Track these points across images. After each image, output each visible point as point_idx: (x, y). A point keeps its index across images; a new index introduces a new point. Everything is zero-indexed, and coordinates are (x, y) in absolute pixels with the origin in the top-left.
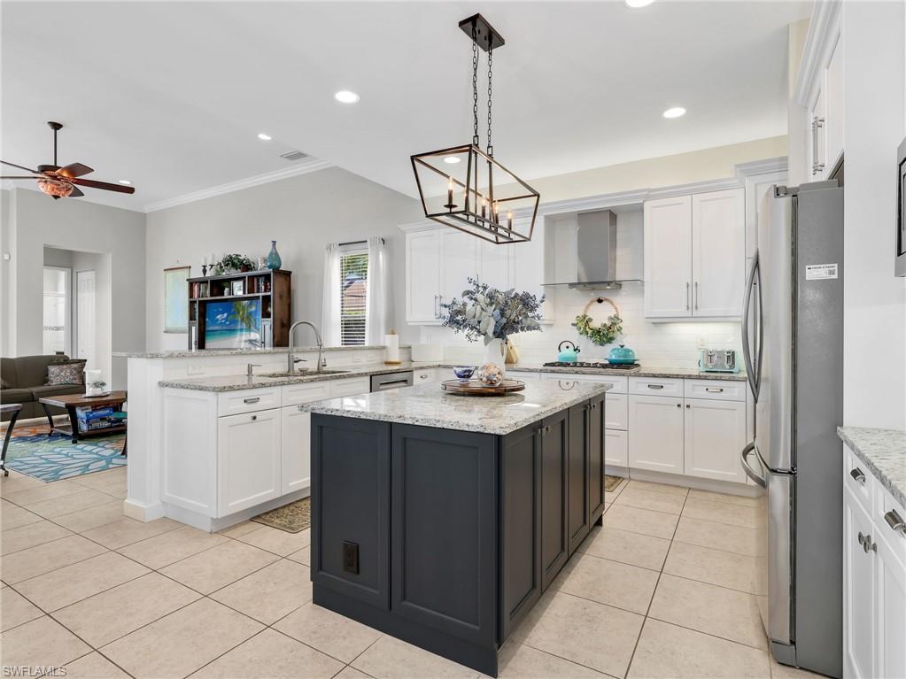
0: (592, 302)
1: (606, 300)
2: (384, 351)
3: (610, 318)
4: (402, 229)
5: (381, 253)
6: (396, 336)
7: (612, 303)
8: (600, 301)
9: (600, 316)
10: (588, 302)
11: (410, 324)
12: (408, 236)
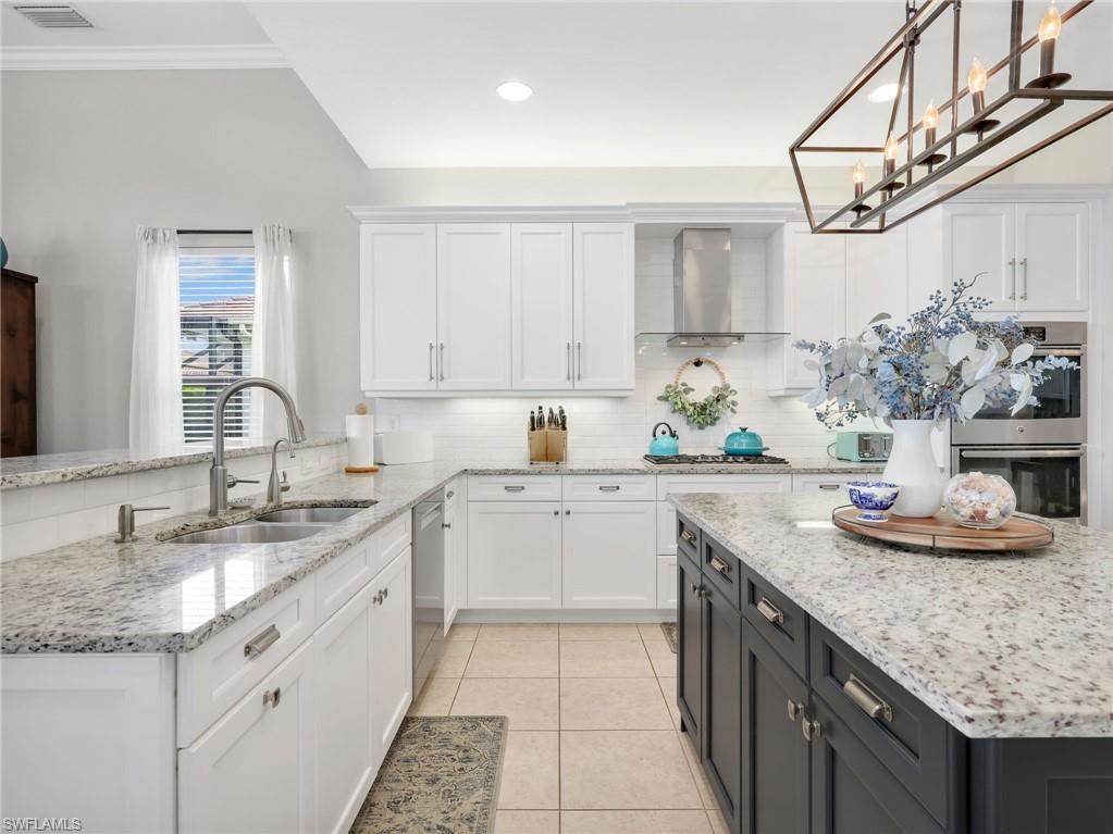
0: (687, 364)
1: (709, 362)
2: (345, 446)
3: (715, 389)
4: (355, 213)
5: (286, 258)
6: (369, 417)
7: (717, 368)
8: (698, 364)
9: (702, 386)
10: (679, 365)
11: (368, 394)
12: (365, 229)
